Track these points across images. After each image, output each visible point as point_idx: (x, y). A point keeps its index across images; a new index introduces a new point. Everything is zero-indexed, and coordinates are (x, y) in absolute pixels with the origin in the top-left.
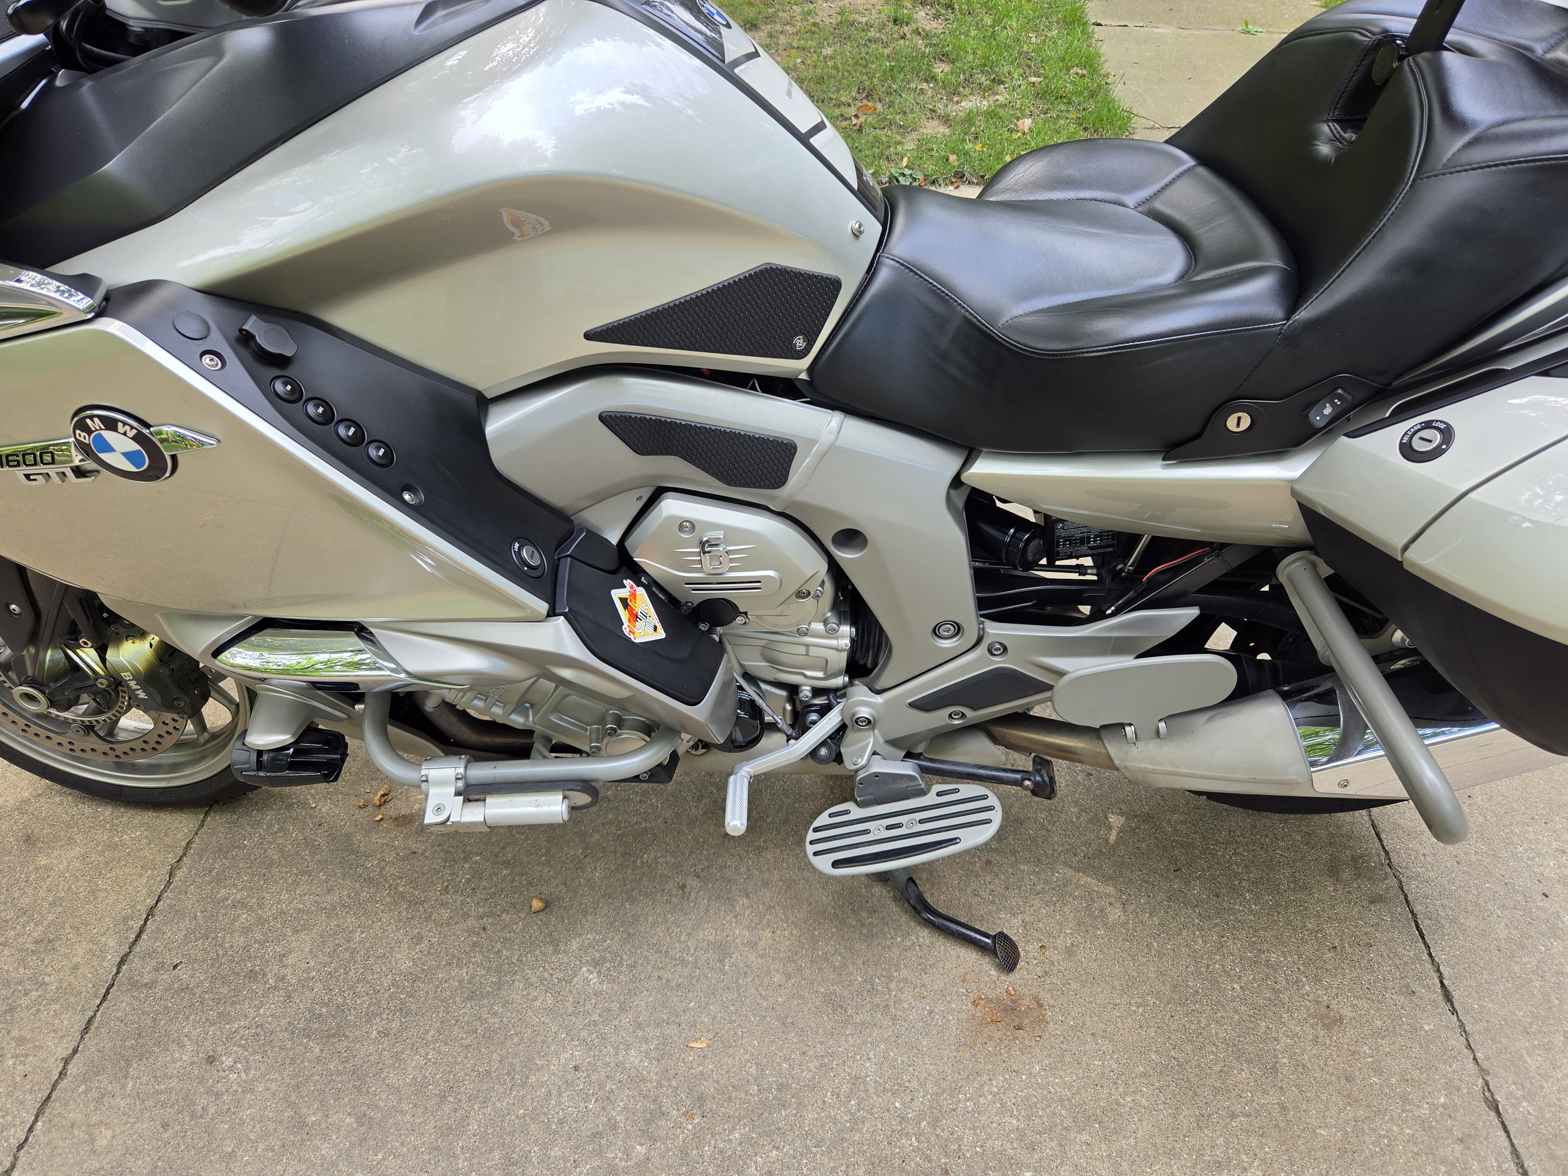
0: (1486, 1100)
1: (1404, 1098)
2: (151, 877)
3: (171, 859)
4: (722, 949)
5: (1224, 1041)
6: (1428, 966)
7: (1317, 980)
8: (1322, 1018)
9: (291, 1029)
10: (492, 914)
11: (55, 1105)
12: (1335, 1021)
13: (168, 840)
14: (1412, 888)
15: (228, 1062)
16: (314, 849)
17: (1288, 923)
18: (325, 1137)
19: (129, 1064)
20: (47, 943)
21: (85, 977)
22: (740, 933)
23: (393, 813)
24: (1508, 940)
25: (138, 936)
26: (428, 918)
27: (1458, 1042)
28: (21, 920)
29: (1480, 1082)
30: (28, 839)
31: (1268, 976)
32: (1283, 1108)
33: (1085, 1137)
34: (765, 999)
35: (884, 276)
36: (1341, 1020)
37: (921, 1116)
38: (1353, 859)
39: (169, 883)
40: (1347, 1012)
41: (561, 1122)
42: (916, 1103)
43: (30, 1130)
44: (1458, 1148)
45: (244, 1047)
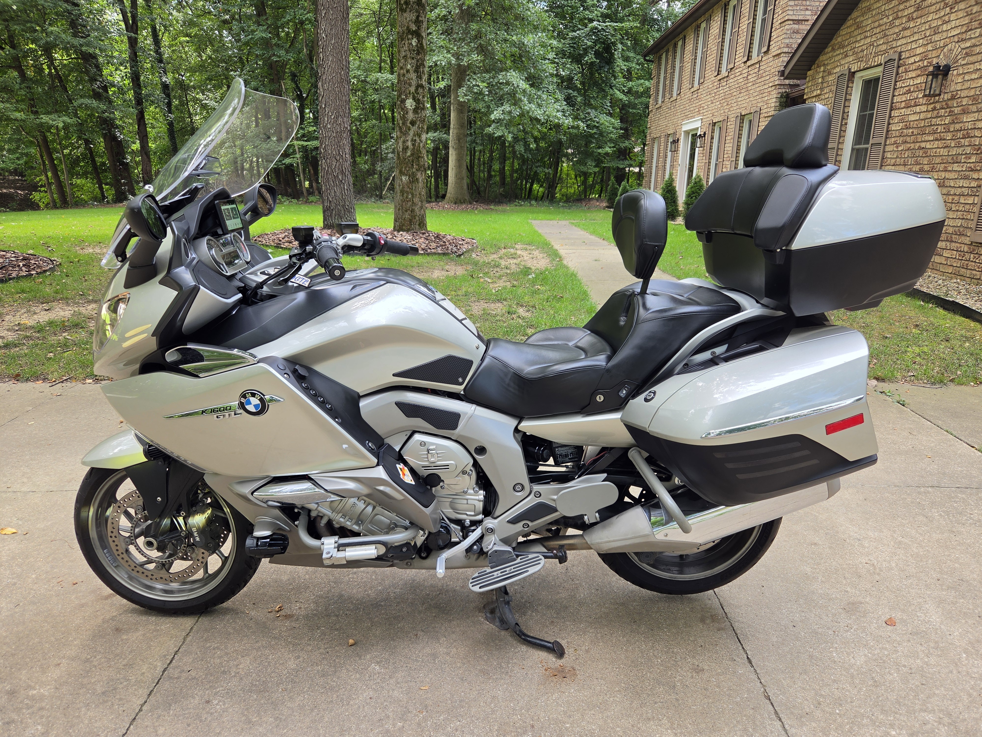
0: (765, 696)
1: (729, 696)
2: (175, 641)
3: (184, 634)
4: (434, 656)
5: (653, 679)
6: (742, 651)
7: (694, 657)
8: (695, 669)
9: (243, 690)
10: (331, 647)
11: (138, 720)
12: (701, 670)
13: (182, 627)
14: (736, 625)
15: (215, 702)
16: (249, 628)
17: (682, 638)
18: (261, 725)
19: (170, 705)
20: (129, 666)
21: (147, 676)
22: (442, 650)
23: (284, 614)
24: (777, 642)
25: (171, 662)
26: (302, 650)
27: (754, 677)
28: (117, 658)
29: (762, 689)
30: (117, 629)
31: (673, 657)
32: (677, 700)
33: (593, 712)
34: (454, 672)
35: (487, 361)
36: (703, 670)
37: (521, 708)
38: (711, 616)
39: (184, 642)
40: (706, 667)
41: (365, 717)
42: (520, 704)
43: (128, 730)
44: (751, 712)
45: (222, 697)
